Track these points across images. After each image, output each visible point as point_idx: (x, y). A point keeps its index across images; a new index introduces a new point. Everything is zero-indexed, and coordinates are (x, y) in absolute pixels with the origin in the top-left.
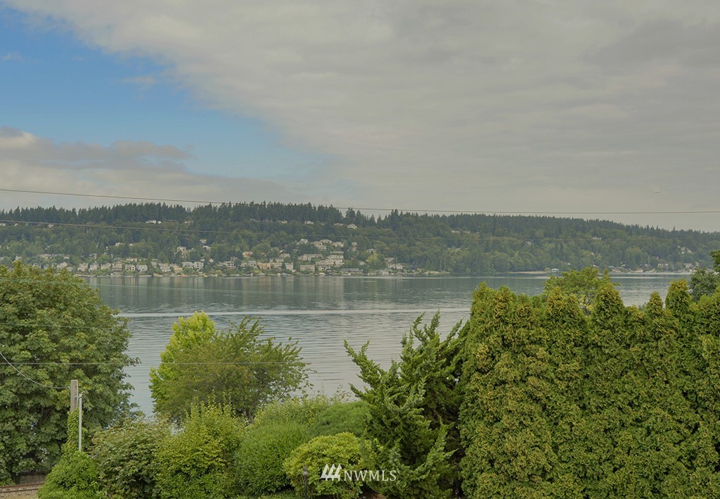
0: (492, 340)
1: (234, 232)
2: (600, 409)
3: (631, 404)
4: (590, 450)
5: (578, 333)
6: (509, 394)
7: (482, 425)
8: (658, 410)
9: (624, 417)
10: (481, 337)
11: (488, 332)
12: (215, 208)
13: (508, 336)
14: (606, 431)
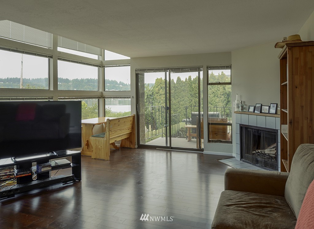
0: (159, 87)
1: (85, 87)
2: (177, 98)
3: (182, 97)
4: (176, 106)
5: (174, 85)
6: (162, 97)
7: (157, 103)
8: (186, 98)
9: (181, 100)
10: (157, 87)
11: (158, 85)
12: (79, 80)
13: (162, 86)
14: (178, 102)
